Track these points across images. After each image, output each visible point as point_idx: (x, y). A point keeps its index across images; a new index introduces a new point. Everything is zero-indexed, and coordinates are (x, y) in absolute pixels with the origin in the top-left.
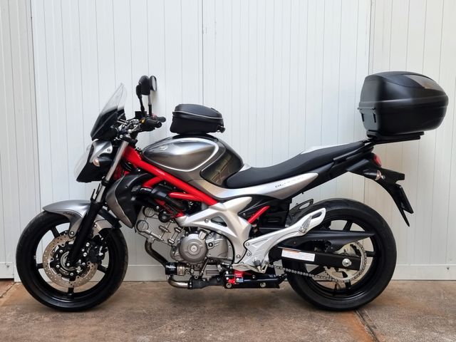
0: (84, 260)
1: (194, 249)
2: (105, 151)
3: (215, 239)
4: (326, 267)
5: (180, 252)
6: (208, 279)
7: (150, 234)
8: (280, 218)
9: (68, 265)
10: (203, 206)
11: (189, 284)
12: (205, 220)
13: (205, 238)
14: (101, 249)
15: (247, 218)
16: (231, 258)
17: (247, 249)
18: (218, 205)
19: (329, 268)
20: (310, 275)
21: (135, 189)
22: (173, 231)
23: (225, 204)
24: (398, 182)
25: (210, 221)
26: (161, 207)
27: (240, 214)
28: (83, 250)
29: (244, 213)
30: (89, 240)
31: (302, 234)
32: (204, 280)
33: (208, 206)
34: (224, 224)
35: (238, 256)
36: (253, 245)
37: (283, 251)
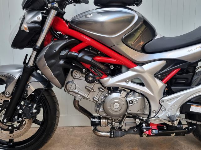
0: (20, 116)
1: (116, 106)
2: (35, 19)
3: (135, 97)
5: (104, 109)
6: (127, 130)
7: (78, 93)
8: (187, 79)
9: (5, 121)
10: (124, 69)
11: (111, 134)
12: (126, 80)
13: (126, 96)
14: (34, 107)
15: (161, 79)
16: (148, 113)
17: (161, 105)
18: (137, 68)
21: (63, 53)
22: (97, 91)
23: (144, 66)
25: (130, 82)
26: (88, 70)
27: (156, 76)
28: (19, 108)
29: (159, 75)
30: (24, 99)
32: (123, 130)
33: (128, 68)
34: (142, 84)
35: (154, 111)
36: (167, 102)
37: (191, 106)
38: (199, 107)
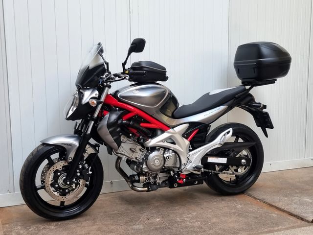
1: (157, 162)
2: (94, 95)
3: (170, 154)
4: (230, 166)
5: (147, 165)
6: (160, 183)
7: (124, 155)
8: (202, 137)
10: (159, 132)
11: (148, 188)
12: (162, 141)
13: (164, 154)
14: (90, 169)
15: (187, 138)
16: (178, 166)
17: (188, 159)
18: (171, 130)
19: (232, 167)
21: (119, 122)
22: (139, 151)
23: (175, 129)
24: (264, 110)
25: (166, 142)
26: (133, 134)
27: (183, 136)
28: (78, 171)
29: (185, 135)
32: (158, 184)
33: (163, 131)
34: (174, 143)
35: (184, 164)
36: (192, 156)
37: (208, 158)
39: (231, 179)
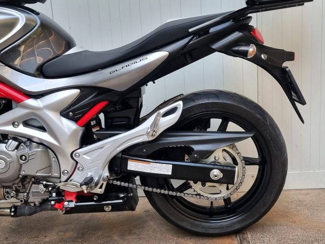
3: (30, 149)
4: (191, 183)
6: (37, 203)
8: (128, 118)
10: (14, 104)
11: (11, 212)
12: (13, 123)
13: (17, 148)
15: (74, 120)
17: (77, 163)
18: (30, 102)
19: (195, 183)
20: (178, 194)
25: (21, 126)
31: (151, 139)
32: (32, 205)
34: (42, 129)
35: (66, 171)
36: (85, 156)
37: (129, 162)
38: (141, 163)
39: (212, 203)
